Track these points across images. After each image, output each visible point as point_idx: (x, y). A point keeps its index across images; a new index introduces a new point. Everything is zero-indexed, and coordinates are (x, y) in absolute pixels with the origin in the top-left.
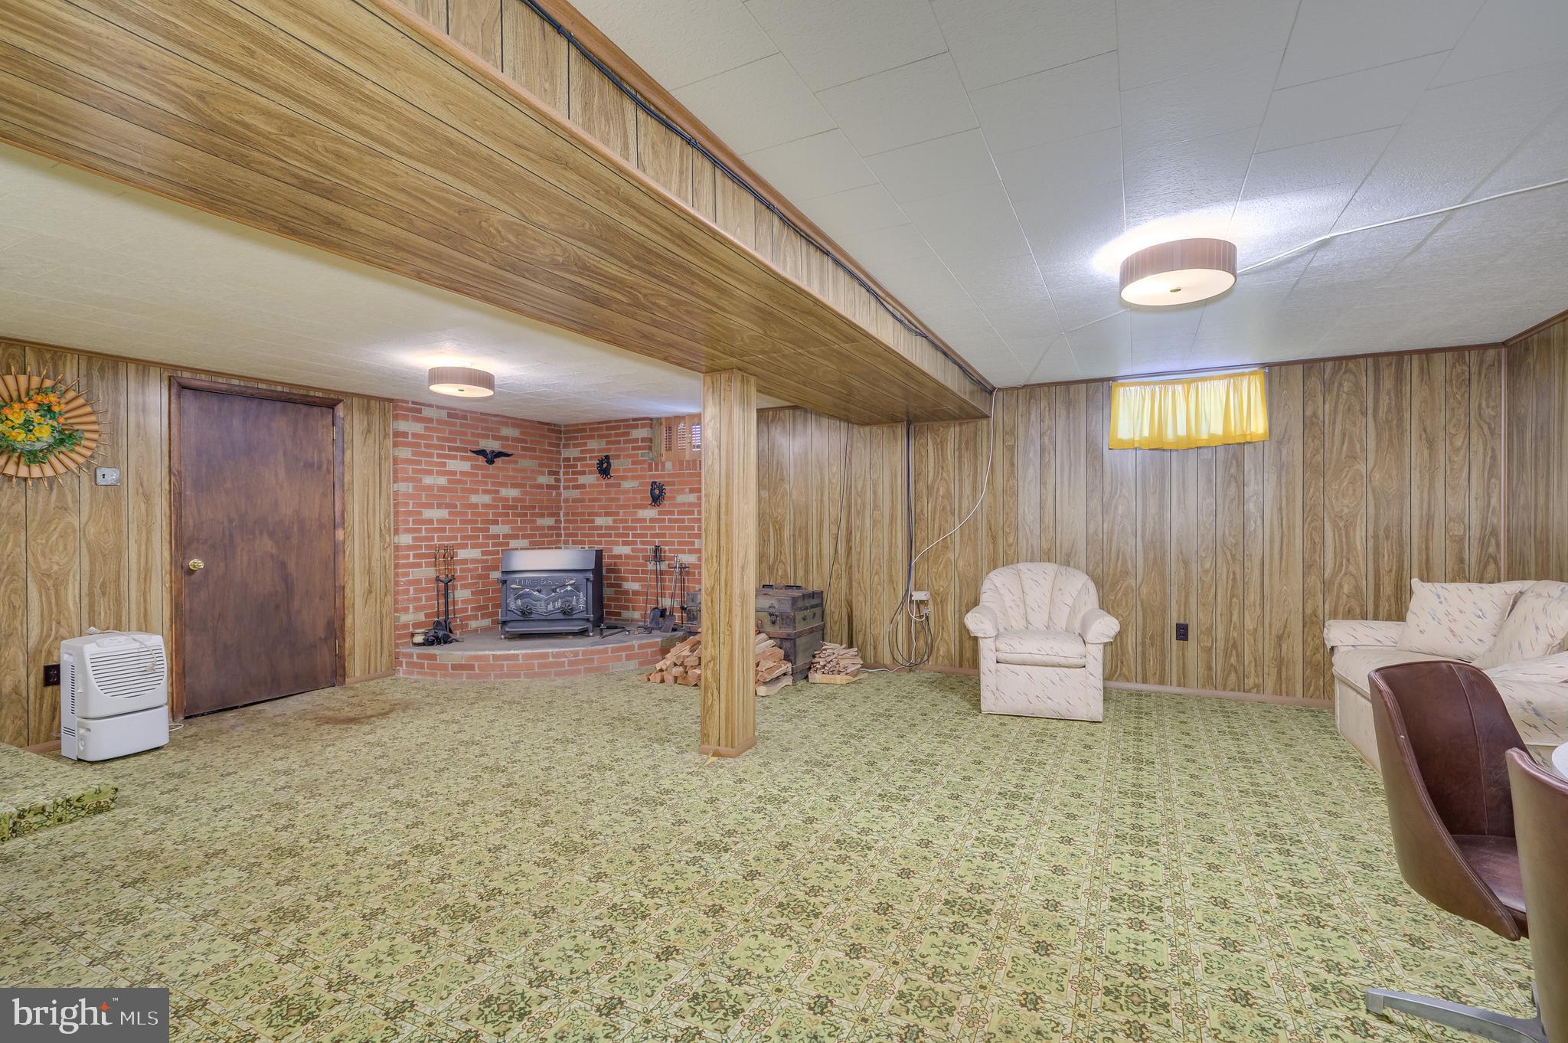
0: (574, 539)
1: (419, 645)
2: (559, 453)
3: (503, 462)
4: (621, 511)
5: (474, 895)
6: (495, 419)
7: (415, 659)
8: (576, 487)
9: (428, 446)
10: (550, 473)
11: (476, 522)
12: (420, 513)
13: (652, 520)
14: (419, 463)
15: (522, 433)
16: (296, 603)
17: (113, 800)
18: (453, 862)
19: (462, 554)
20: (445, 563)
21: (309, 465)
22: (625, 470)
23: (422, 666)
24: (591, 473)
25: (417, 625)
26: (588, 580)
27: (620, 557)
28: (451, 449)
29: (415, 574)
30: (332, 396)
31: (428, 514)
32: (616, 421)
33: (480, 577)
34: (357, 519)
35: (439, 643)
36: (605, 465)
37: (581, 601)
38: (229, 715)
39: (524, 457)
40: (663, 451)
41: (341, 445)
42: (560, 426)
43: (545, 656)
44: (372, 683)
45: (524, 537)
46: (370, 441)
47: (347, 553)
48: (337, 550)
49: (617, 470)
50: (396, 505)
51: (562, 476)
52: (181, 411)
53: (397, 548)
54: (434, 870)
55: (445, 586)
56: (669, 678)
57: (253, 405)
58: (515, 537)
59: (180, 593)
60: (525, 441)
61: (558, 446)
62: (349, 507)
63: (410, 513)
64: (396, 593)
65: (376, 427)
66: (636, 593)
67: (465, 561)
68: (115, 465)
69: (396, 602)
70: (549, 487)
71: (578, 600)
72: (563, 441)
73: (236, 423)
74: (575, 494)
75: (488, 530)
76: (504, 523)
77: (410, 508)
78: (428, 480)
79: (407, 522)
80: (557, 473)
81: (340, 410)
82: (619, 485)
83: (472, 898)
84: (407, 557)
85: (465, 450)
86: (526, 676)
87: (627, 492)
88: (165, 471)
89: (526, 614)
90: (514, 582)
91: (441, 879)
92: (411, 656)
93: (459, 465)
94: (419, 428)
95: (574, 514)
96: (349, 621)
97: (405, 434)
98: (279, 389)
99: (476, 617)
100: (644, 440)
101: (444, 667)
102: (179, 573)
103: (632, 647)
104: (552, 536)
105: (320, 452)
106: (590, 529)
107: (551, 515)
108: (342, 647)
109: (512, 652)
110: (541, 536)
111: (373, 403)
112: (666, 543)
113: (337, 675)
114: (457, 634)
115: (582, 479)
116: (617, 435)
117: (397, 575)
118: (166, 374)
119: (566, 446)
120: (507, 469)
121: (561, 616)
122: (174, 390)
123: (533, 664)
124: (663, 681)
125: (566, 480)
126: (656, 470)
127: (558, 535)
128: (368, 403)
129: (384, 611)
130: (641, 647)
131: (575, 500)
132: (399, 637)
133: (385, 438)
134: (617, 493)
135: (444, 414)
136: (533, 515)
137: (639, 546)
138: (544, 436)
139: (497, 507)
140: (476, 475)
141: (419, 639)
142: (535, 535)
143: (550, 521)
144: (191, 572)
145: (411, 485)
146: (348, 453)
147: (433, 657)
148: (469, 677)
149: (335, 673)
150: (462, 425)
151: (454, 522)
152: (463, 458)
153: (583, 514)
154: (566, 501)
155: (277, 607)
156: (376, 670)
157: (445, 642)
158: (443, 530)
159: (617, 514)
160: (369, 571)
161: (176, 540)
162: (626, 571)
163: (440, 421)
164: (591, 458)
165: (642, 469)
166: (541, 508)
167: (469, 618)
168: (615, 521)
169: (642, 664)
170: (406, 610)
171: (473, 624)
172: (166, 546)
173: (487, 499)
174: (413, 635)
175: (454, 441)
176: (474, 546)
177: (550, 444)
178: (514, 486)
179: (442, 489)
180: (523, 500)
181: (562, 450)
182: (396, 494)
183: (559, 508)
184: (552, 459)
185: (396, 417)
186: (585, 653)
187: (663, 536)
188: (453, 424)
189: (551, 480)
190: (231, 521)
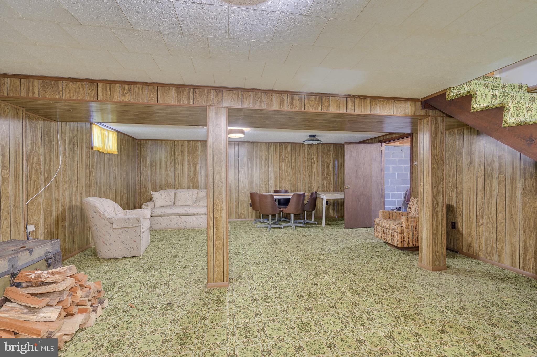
5: (347, 274)
18: (348, 284)
54: (354, 284)
83: (348, 274)
91: (353, 281)
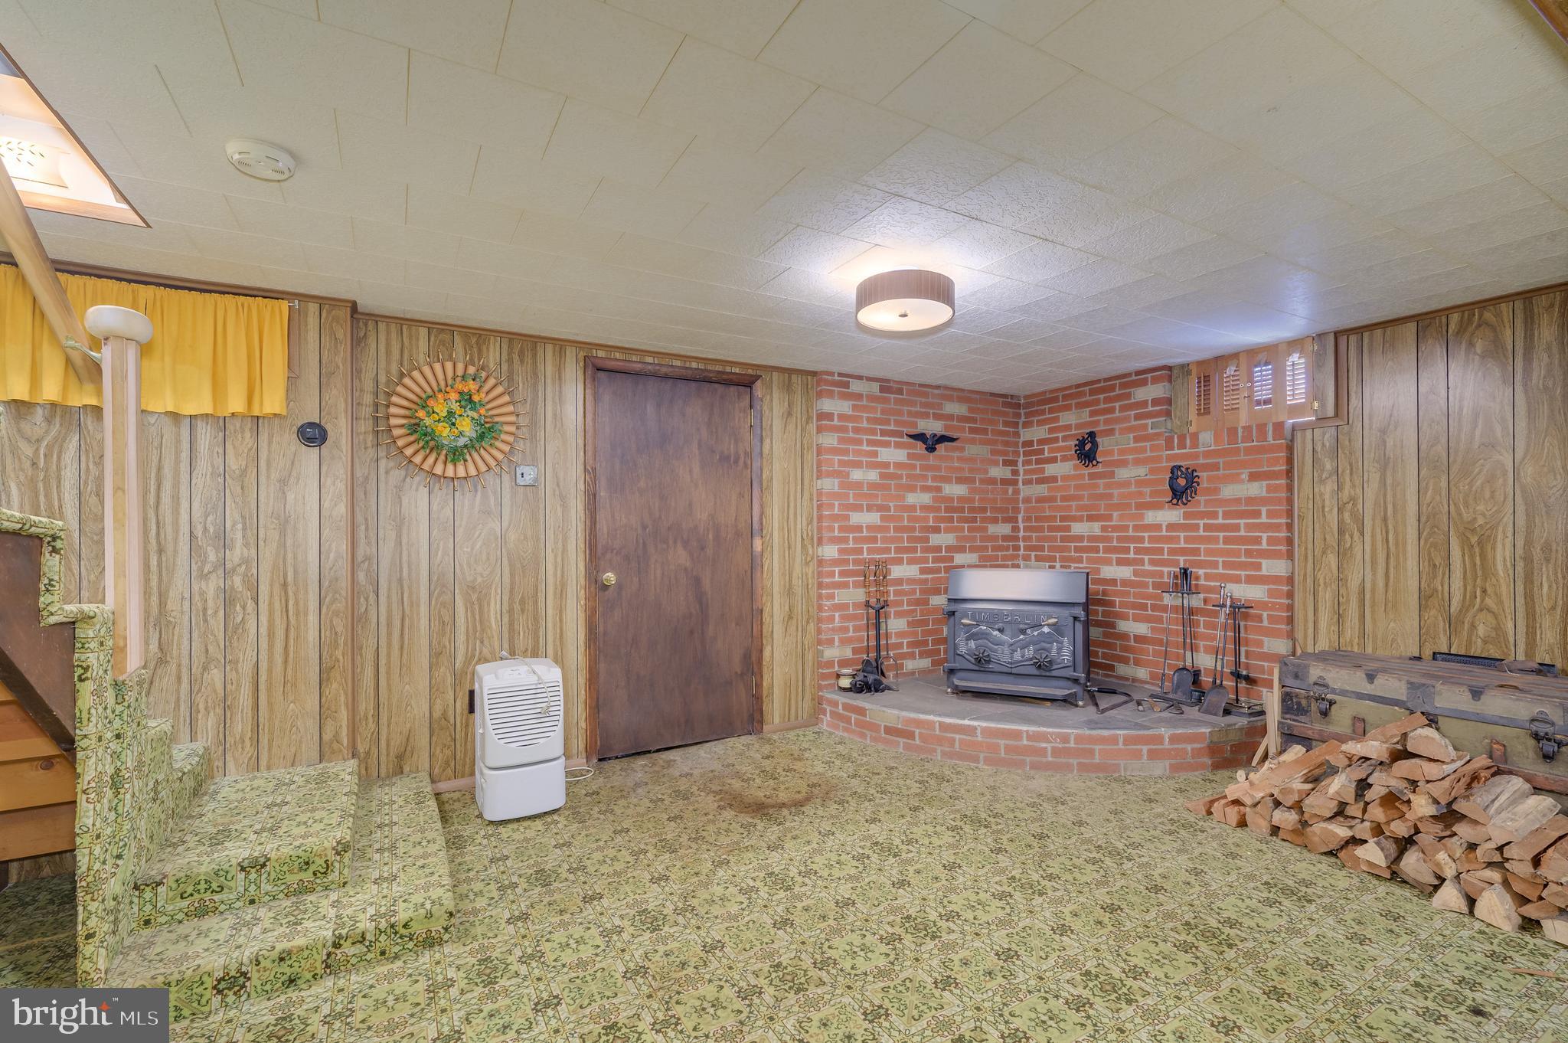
0: (1040, 555)
1: (845, 690)
2: (1017, 435)
3: (946, 449)
4: (1115, 514)
6: (936, 391)
7: (840, 710)
8: (1040, 481)
9: (857, 430)
10: (1006, 463)
11: (913, 529)
12: (847, 518)
13: (1171, 527)
14: (846, 452)
15: (970, 410)
16: (711, 630)
17: (446, 929)
19: (897, 572)
20: (877, 583)
21: (725, 458)
22: (1122, 452)
23: (848, 721)
24: (1065, 459)
25: (843, 663)
26: (1075, 618)
27: (1113, 582)
28: (883, 433)
29: (844, 596)
30: (750, 372)
31: (856, 518)
32: (1106, 380)
33: (918, 602)
34: (776, 525)
35: (869, 690)
36: (1087, 447)
37: (1065, 651)
38: (641, 761)
39: (973, 441)
40: (1193, 415)
41: (758, 431)
42: (1018, 397)
43: (1017, 735)
44: (792, 735)
45: (972, 549)
46: (791, 427)
47: (765, 568)
48: (754, 564)
49: (1110, 452)
50: (819, 507)
51: (1021, 468)
52: (596, 399)
53: (821, 562)
55: (877, 611)
56: (1259, 824)
57: (667, 385)
58: (961, 549)
59: (594, 611)
60: (974, 420)
61: (1016, 425)
62: (768, 511)
63: (835, 518)
64: (820, 620)
65: (797, 409)
66: (1139, 639)
67: (899, 581)
68: (534, 463)
69: (819, 631)
70: (1005, 482)
71: (1060, 649)
72: (1023, 419)
73: (650, 409)
74: (1041, 490)
75: (927, 540)
76: (948, 530)
77: (836, 512)
78: (857, 475)
79: (831, 529)
80: (1014, 463)
81: (759, 389)
82: (1112, 474)
84: (832, 575)
85: (899, 434)
86: (987, 761)
87: (1126, 484)
88: (581, 468)
89: (981, 663)
90: (966, 616)
92: (835, 704)
93: (893, 455)
94: (843, 407)
95: (1038, 519)
96: (767, 653)
97: (829, 416)
98: (694, 365)
99: (912, 656)
100: (1156, 402)
101: (874, 727)
102: (593, 589)
103: (1159, 739)
104: (1007, 548)
105: (736, 441)
106: (1063, 539)
107: (1006, 520)
108: (759, 685)
109: (966, 722)
110: (995, 548)
111: (794, 377)
112: (1201, 564)
113: (753, 721)
114: (890, 678)
115: (1051, 470)
116: (1107, 400)
117: (820, 597)
118: (582, 354)
119: (1026, 425)
120: (951, 458)
121: (1033, 671)
122: (589, 372)
123: (998, 745)
124: (1242, 824)
125: (1026, 472)
126: (1182, 446)
127: (1017, 548)
128: (790, 377)
129: (806, 643)
130: (1174, 739)
131: (1040, 500)
132: (824, 677)
133: (807, 423)
134: (1108, 486)
135: (875, 388)
136: (984, 520)
137: (1147, 567)
138: (995, 413)
139: (938, 509)
140: (914, 467)
141: (845, 682)
142: (986, 548)
143: (1005, 529)
144: (605, 587)
145: (836, 481)
146: (767, 442)
147: (861, 711)
148: (907, 747)
149: (751, 718)
150: (897, 401)
151: (886, 529)
152: (898, 445)
153: (1053, 518)
154: (1027, 500)
155: (692, 632)
156: (797, 717)
157: (877, 691)
158: (874, 540)
159: (1109, 518)
160: (789, 592)
161: (590, 550)
162: (1123, 605)
163: (872, 398)
164: (1065, 438)
165: (1153, 448)
166: (994, 510)
167: (904, 656)
168: (1104, 529)
169: (1175, 768)
170: (830, 642)
171: (910, 665)
172: (581, 556)
173: (925, 498)
174: (838, 676)
175: (887, 422)
176: (911, 562)
177: (1006, 424)
178: (960, 480)
179: (872, 486)
180: (971, 500)
181: (1022, 431)
182: (820, 493)
183: (1017, 510)
184: (1007, 444)
185: (820, 395)
186: (1079, 739)
187: (1196, 552)
188: (886, 400)
189: (1006, 472)
190: (644, 527)
